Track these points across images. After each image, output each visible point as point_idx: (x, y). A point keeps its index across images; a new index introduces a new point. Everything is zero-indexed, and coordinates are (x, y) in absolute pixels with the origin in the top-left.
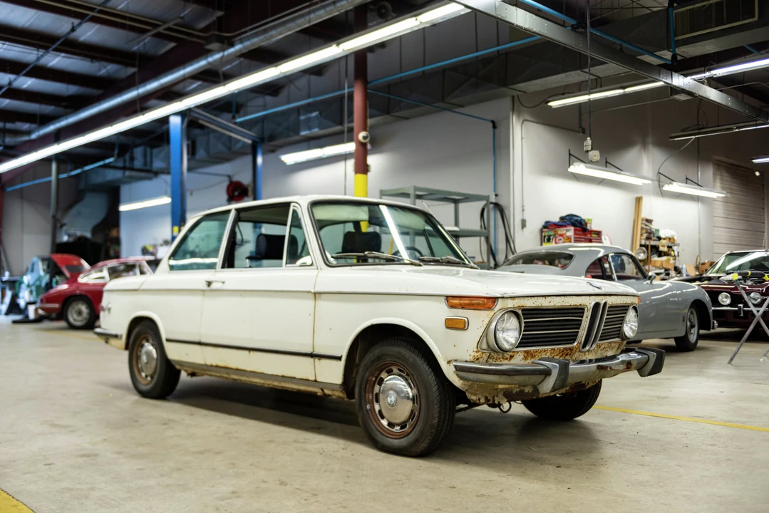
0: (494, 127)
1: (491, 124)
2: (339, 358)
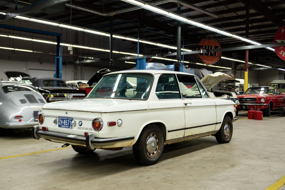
2: (221, 123)
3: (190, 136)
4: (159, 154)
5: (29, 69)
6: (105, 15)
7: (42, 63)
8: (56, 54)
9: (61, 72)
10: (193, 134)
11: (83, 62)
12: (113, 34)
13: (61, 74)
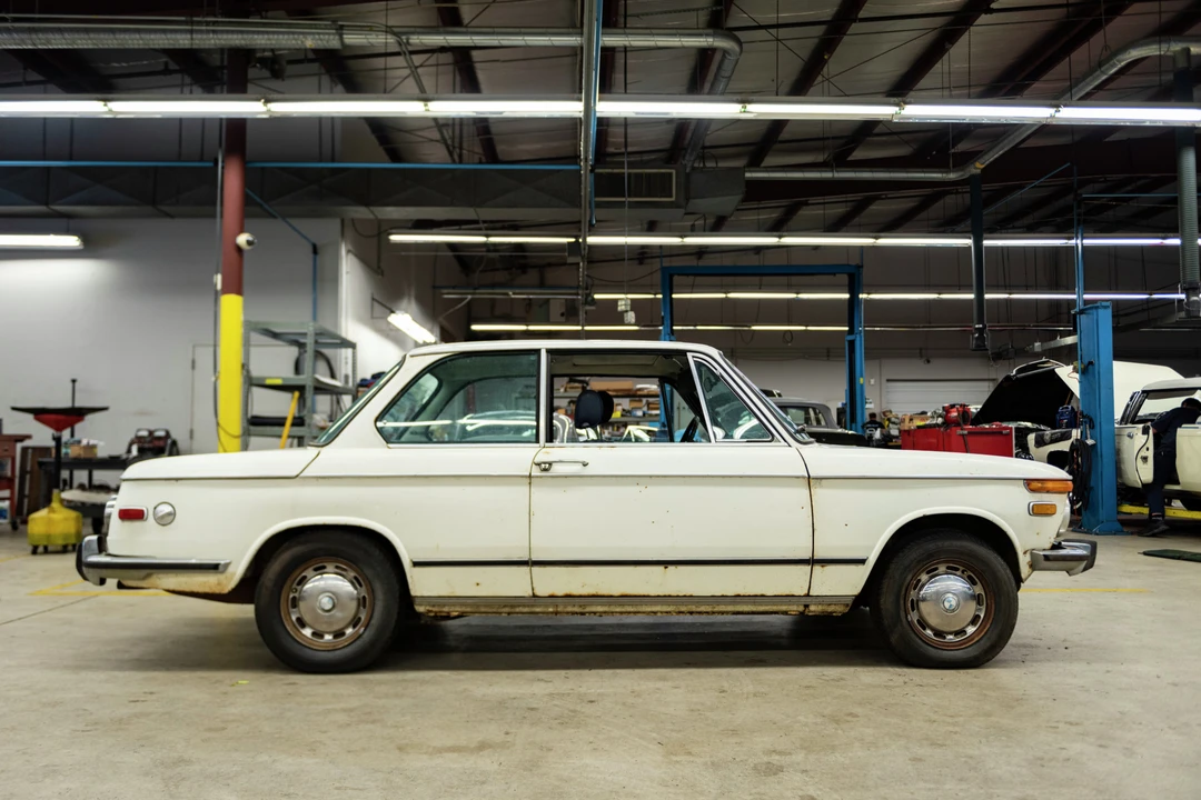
0: (315, 250)
1: (310, 249)
2: (862, 562)
3: (580, 596)
4: (359, 643)
5: (888, 380)
6: (952, 176)
7: (928, 362)
8: (847, 328)
9: (862, 380)
10: (601, 593)
11: (1053, 344)
12: (985, 235)
13: (862, 386)
